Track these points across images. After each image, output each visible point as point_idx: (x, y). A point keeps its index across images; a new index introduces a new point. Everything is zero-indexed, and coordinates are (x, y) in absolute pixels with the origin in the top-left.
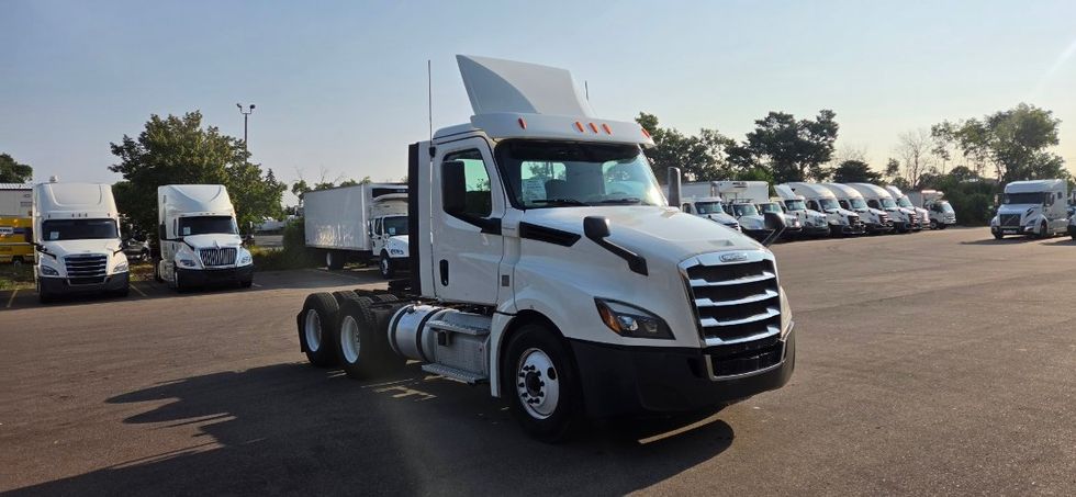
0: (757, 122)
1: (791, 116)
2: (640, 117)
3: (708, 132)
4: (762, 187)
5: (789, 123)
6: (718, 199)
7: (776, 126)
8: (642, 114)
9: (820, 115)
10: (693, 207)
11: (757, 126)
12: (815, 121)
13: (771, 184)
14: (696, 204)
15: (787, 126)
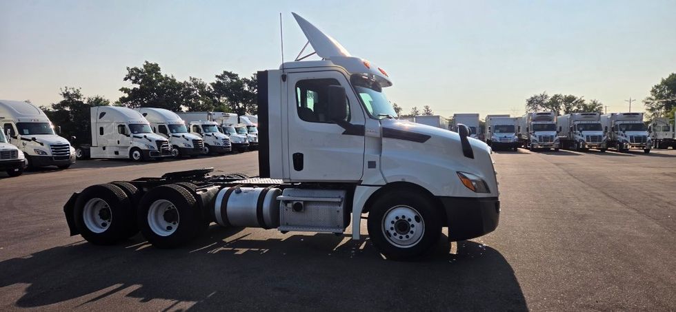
0: (217, 76)
1: (237, 75)
2: (145, 64)
3: (194, 79)
4: (234, 117)
5: (236, 79)
6: (215, 123)
7: (229, 80)
8: (147, 62)
9: (253, 76)
10: (201, 127)
11: (217, 79)
12: (251, 80)
13: (239, 116)
14: (202, 126)
15: (235, 81)
